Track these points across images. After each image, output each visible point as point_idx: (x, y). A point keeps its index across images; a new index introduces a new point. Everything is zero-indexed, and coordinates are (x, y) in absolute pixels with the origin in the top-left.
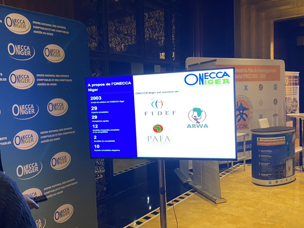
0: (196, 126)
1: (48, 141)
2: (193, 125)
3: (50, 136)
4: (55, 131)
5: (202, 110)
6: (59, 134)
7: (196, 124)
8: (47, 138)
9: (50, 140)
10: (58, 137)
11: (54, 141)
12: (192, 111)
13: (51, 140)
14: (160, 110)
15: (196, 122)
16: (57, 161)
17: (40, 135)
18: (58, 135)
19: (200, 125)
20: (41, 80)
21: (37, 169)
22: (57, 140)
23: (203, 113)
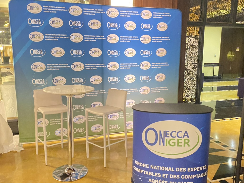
9: (156, 67)
18: (160, 65)
20: (154, 39)
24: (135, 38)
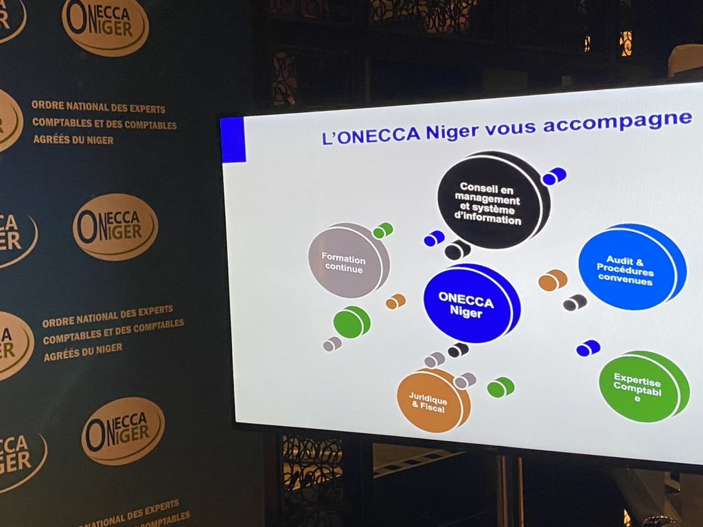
1: (73, 353)
3: (84, 336)
4: (104, 316)
6: (120, 331)
8: (69, 345)
9: (81, 353)
10: (114, 339)
11: (97, 356)
13: (87, 352)
16: (110, 432)
17: (39, 333)
18: (114, 331)
20: (50, 122)
21: (24, 461)
22: (111, 353)
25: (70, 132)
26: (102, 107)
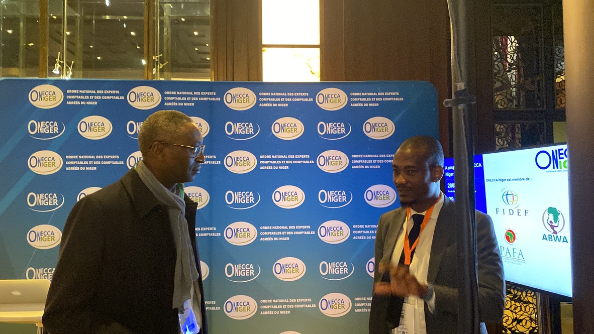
0: (553, 238)
1: (363, 238)
2: (549, 235)
3: (367, 232)
5: (559, 212)
7: (552, 235)
8: (363, 234)
9: (366, 238)
12: (547, 212)
14: (512, 207)
15: (553, 231)
19: (557, 236)
20: (358, 161)
23: (560, 217)
24: (303, 159)
25: (364, 164)
26: (376, 156)
